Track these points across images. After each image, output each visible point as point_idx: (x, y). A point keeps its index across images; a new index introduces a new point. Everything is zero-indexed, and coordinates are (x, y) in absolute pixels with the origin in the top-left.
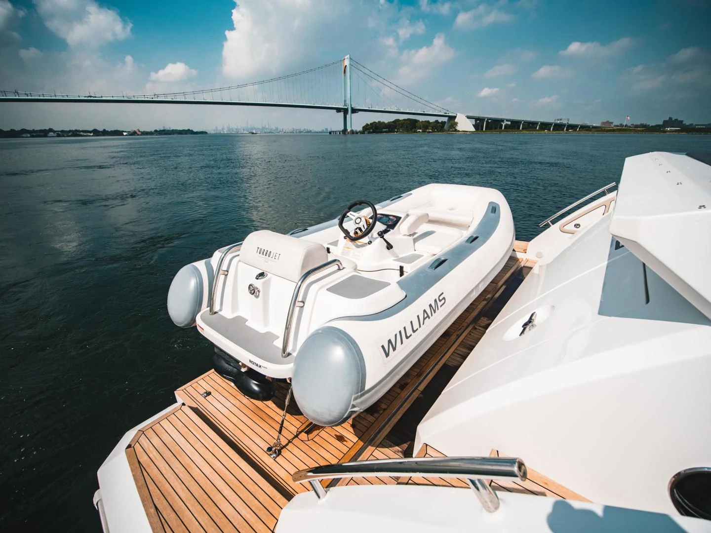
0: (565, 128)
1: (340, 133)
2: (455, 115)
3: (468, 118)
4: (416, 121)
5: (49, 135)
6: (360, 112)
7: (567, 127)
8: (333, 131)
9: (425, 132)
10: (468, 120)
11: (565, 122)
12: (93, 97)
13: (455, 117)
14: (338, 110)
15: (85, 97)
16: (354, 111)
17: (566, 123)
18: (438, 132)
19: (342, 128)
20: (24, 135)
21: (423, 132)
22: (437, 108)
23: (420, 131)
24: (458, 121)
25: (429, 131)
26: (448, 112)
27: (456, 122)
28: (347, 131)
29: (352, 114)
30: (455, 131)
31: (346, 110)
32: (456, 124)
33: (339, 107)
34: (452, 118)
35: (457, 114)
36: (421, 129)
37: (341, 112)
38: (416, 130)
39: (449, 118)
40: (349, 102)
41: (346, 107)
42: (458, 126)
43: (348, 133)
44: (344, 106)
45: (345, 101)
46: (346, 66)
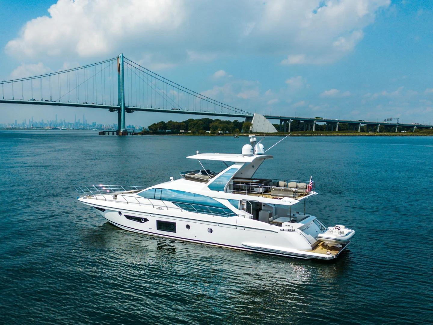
0: (397, 129)
1: (113, 134)
2: (252, 115)
3: (266, 118)
4: (211, 121)
7: (398, 128)
8: (106, 132)
9: (214, 133)
11: (394, 122)
13: (251, 118)
14: (112, 109)
16: (129, 110)
17: (396, 123)
18: (230, 134)
21: (212, 133)
22: (229, 108)
23: (209, 132)
24: (254, 122)
25: (218, 133)
26: (243, 112)
27: (252, 122)
28: (121, 131)
29: (126, 113)
30: (247, 133)
31: (119, 110)
32: (251, 124)
33: (113, 106)
34: (249, 118)
35: (254, 114)
36: (211, 130)
37: (115, 111)
38: (205, 132)
39: (246, 119)
40: (122, 101)
41: (119, 106)
42: (252, 127)
43: (122, 133)
44: (118, 105)
45: (119, 100)
46: (120, 64)
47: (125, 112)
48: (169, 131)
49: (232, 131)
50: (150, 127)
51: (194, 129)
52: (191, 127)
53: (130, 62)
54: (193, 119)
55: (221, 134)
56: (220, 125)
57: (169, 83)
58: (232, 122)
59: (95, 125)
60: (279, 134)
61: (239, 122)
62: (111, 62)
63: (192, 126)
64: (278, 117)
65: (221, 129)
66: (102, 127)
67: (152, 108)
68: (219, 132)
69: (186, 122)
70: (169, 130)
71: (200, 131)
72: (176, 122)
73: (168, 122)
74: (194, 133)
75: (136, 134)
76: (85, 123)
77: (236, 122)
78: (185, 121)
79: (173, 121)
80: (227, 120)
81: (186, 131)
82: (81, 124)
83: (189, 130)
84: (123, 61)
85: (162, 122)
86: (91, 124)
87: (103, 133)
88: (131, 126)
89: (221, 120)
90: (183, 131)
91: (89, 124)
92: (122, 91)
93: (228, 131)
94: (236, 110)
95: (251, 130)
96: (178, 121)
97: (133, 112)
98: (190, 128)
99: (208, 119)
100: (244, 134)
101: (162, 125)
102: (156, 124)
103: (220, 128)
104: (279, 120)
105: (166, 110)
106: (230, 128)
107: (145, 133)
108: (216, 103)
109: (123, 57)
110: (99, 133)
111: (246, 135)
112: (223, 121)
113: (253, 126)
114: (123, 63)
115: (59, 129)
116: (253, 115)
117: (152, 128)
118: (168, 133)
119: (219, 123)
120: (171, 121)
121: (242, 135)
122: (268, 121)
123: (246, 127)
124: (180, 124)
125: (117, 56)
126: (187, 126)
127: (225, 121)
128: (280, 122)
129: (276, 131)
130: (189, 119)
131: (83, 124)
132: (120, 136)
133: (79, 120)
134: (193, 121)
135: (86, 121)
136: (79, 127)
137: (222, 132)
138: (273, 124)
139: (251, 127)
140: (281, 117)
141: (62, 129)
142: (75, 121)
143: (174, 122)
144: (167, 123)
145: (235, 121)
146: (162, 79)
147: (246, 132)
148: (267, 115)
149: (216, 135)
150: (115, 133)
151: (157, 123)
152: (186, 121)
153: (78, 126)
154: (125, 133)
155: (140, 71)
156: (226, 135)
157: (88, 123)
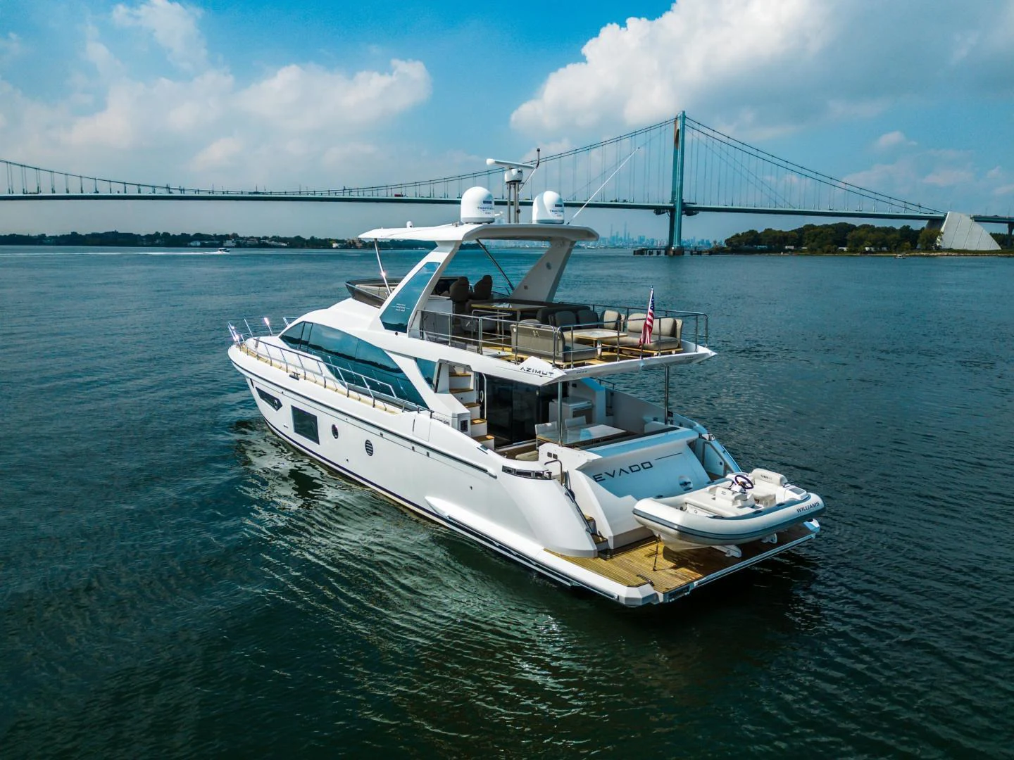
1: (660, 252)
2: (943, 215)
3: (975, 221)
4: (853, 228)
5: (225, 245)
6: (701, 213)
8: (646, 251)
9: (855, 251)
10: (977, 224)
12: (263, 193)
13: (940, 221)
14: (659, 210)
15: (250, 193)
16: (690, 211)
18: (891, 252)
19: (666, 243)
20: (192, 244)
21: (850, 251)
22: (892, 201)
23: (845, 249)
24: (946, 228)
25: (865, 250)
26: (922, 210)
27: (942, 229)
28: (673, 248)
29: (684, 217)
30: (930, 250)
31: (672, 210)
32: (940, 234)
33: (661, 204)
34: (936, 222)
35: (948, 213)
36: (849, 244)
37: (664, 213)
38: (836, 249)
39: (928, 223)
40: (678, 197)
41: (672, 205)
42: (941, 239)
43: (674, 252)
44: (670, 203)
45: (674, 193)
46: (678, 130)
47: (682, 214)
48: (763, 247)
49: (896, 247)
50: (728, 241)
51: (815, 244)
52: (809, 239)
53: (696, 126)
54: (814, 224)
55: (870, 252)
56: (871, 234)
57: (769, 158)
58: (897, 230)
59: (643, 240)
60: (1003, 253)
61: (912, 230)
62: (663, 128)
63: (812, 238)
64: (1005, 219)
65: (870, 244)
66: (655, 244)
67: (732, 205)
68: (867, 249)
69: (800, 231)
70: (764, 245)
71: (826, 248)
72: (781, 232)
73: (763, 230)
74: (812, 252)
75: (700, 253)
76: (627, 239)
77: (906, 228)
78: (797, 228)
79: (774, 229)
80: (888, 226)
81: (798, 246)
82: (621, 239)
83: (805, 246)
84: (684, 124)
85: (752, 232)
86: (636, 239)
87: (641, 252)
88: (705, 241)
89: (874, 226)
90: (792, 247)
91: (633, 239)
92: (678, 177)
93: (885, 246)
94: (908, 206)
95: (938, 244)
96: (784, 230)
97: (695, 214)
98: (806, 241)
99: (845, 224)
100: (922, 254)
101: (752, 237)
102: (741, 234)
103: (870, 241)
104: (1007, 225)
105: (760, 208)
106: (892, 242)
107: (716, 251)
108: (878, 197)
109: (684, 117)
110: (634, 251)
111: (925, 254)
112: (878, 228)
113: (943, 236)
114: (683, 128)
115: (584, 248)
116: (946, 216)
117: (731, 243)
118: (762, 252)
119: (869, 232)
120: (769, 230)
121: (917, 254)
122: (978, 227)
123: (927, 238)
124: (786, 235)
125: (675, 117)
126: (801, 238)
127: (883, 228)
128: (1008, 229)
129: (999, 248)
130: (806, 226)
131: (623, 238)
132: (670, 256)
133: (617, 233)
134: (813, 229)
135: (629, 234)
136: (617, 245)
137: (872, 249)
138: (991, 234)
139: (938, 240)
140: (1010, 219)
141: (588, 248)
142: (611, 233)
143: (775, 232)
144: (761, 233)
145: (904, 226)
146: (754, 152)
147: (928, 249)
148: (977, 213)
149: (858, 254)
150: (663, 252)
151: (743, 234)
152: (799, 229)
153: (615, 242)
154: (680, 252)
155: (715, 141)
156: (882, 255)
157: (631, 237)
